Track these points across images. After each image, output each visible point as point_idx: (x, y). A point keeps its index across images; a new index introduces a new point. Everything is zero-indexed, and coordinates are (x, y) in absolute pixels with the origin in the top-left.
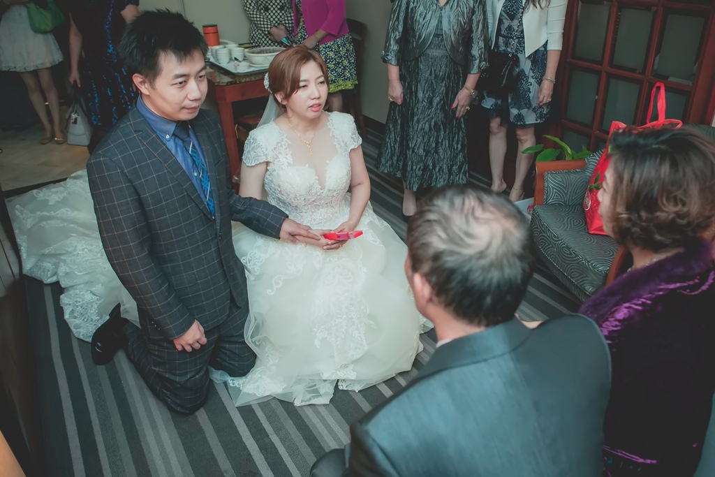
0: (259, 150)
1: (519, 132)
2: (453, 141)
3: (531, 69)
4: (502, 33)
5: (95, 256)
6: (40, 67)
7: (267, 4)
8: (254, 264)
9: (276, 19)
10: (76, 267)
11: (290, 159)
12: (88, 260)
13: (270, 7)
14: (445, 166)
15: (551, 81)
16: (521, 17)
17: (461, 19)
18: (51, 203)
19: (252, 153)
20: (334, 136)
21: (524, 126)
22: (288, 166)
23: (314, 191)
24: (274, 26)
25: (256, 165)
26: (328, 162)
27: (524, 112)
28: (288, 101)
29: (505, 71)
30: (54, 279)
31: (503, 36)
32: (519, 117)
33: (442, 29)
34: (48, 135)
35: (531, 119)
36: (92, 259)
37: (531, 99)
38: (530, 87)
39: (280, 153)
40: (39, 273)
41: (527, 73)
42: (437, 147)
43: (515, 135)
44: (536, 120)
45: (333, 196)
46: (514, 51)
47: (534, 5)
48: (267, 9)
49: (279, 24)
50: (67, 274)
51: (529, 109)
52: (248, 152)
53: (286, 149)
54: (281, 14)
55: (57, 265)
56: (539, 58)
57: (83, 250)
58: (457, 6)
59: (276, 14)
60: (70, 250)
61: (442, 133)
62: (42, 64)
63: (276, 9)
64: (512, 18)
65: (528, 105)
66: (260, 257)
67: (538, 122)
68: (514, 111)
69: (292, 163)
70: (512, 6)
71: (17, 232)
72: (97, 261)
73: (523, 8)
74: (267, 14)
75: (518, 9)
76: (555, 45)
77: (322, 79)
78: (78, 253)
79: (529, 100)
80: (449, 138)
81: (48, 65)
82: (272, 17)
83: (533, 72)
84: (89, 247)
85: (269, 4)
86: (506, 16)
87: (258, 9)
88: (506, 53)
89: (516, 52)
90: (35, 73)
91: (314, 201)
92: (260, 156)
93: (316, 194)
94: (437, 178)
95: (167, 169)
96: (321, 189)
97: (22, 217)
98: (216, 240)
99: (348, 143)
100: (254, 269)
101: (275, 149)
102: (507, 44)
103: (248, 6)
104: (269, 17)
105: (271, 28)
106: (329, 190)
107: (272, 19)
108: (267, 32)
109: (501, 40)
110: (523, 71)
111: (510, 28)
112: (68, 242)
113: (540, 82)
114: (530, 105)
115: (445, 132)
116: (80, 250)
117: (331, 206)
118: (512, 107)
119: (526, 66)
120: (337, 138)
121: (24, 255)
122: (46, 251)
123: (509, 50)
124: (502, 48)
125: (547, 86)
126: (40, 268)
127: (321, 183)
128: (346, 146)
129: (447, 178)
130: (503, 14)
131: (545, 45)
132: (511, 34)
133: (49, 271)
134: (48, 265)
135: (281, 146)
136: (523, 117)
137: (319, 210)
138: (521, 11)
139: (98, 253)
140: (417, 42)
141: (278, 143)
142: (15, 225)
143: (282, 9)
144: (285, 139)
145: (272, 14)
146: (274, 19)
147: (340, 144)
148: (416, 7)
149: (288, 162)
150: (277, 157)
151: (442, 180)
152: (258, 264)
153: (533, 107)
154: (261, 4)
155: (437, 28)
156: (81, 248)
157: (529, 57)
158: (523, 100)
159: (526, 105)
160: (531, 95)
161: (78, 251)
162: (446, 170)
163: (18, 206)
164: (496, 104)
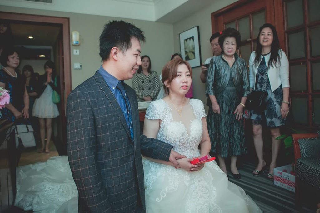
0: (155, 111)
1: (273, 131)
2: (241, 131)
3: (275, 97)
4: (259, 81)
5: (55, 192)
6: (48, 117)
7: (143, 87)
8: (149, 182)
9: (147, 94)
10: (43, 199)
11: (172, 118)
12: (51, 194)
13: (144, 88)
14: (238, 144)
15: (287, 103)
16: (267, 73)
17: (240, 72)
18: (38, 170)
19: (151, 113)
20: (193, 109)
21: (275, 128)
22: (171, 122)
23: (184, 137)
24: (146, 96)
25: (154, 120)
26: (191, 121)
27: (274, 119)
28: (170, 85)
29: (261, 98)
30: (30, 208)
31: (259, 83)
32: (272, 122)
33: (232, 77)
34: (43, 149)
35: (278, 123)
36: (53, 194)
37: (277, 112)
38: (275, 106)
39: (166, 114)
40: (23, 203)
41: (273, 100)
42: (233, 134)
43: (270, 133)
44: (281, 123)
45: (194, 142)
46: (265, 89)
47: (272, 67)
48: (143, 89)
49: (148, 96)
50: (38, 203)
51: (276, 117)
52: (149, 112)
53: (169, 112)
54: (149, 91)
55: (33, 199)
56: (279, 92)
57: (49, 188)
58: (237, 67)
59: (147, 91)
60: (42, 188)
61: (235, 127)
62: (49, 116)
63: (147, 89)
64: (263, 74)
65: (276, 116)
66: (153, 178)
67: (282, 125)
68: (269, 120)
69: (173, 120)
70: (262, 69)
71: (17, 183)
72: (56, 195)
73: (267, 69)
74: (143, 91)
75: (265, 70)
76: (286, 85)
77: (189, 73)
78: (46, 190)
79: (276, 113)
80: (239, 129)
81: (52, 117)
82: (145, 92)
83: (276, 99)
84: (53, 187)
85: (144, 87)
86: (259, 74)
87: (139, 89)
88: (261, 91)
89: (266, 89)
90: (45, 119)
91: (184, 144)
92: (156, 115)
93: (186, 138)
94: (235, 150)
95: (111, 105)
96: (188, 136)
97: (22, 176)
98: (133, 156)
99: (200, 114)
100: (149, 185)
101: (164, 111)
102: (261, 86)
103: (135, 88)
104: (144, 92)
105: (144, 97)
106: (193, 138)
107: (145, 94)
108: (142, 99)
109: (258, 85)
110: (271, 99)
111: (262, 78)
112: (42, 184)
113: (280, 104)
114: (277, 116)
115: (236, 126)
116: (47, 188)
117: (193, 149)
118: (267, 118)
119: (272, 96)
120: (195, 110)
121: (18, 195)
122: (30, 189)
123: (263, 89)
124: (259, 88)
125: (285, 106)
126: (24, 201)
127: (188, 132)
128: (200, 115)
129: (240, 150)
130: (258, 73)
131: (281, 86)
132: (263, 81)
133: (28, 202)
134: (29, 199)
135: (167, 110)
136: (274, 122)
137: (186, 150)
138: (266, 70)
139: (57, 191)
140: (222, 84)
141: (165, 109)
142: (17, 179)
143: (149, 89)
144: (168, 107)
145: (145, 91)
146: (146, 94)
147: (196, 113)
148: (219, 69)
149: (171, 120)
150: (165, 117)
151: (237, 152)
152: (152, 182)
153: (278, 116)
154: (141, 87)
155: (230, 77)
156: (48, 187)
157: (274, 92)
158: (272, 114)
159: (274, 116)
160: (276, 111)
161: (46, 189)
162: (239, 146)
163: (21, 170)
164: (258, 118)
